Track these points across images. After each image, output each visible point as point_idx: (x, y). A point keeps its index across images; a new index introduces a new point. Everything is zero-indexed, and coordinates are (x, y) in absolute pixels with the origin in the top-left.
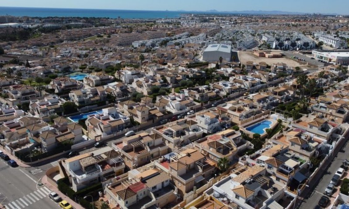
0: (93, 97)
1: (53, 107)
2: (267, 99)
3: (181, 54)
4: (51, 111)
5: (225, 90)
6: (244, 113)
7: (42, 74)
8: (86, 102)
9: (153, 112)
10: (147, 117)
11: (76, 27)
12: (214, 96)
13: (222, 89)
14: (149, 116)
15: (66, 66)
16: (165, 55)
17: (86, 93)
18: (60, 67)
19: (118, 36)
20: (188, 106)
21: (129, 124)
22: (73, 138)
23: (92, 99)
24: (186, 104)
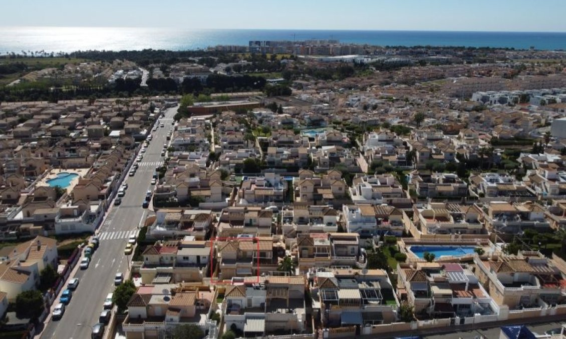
0: (288, 159)
1: (236, 161)
2: (518, 216)
3: (510, 120)
4: (231, 165)
5: (483, 187)
6: (439, 225)
7: (279, 123)
8: (276, 164)
9: (320, 191)
10: (310, 195)
11: (436, 63)
12: (449, 192)
13: (479, 185)
14: (314, 195)
15: (318, 118)
16: (481, 119)
17: (283, 152)
18: (309, 118)
19: (455, 82)
20: (384, 196)
21: (281, 198)
22: (209, 196)
23: (284, 162)
24: (383, 193)
